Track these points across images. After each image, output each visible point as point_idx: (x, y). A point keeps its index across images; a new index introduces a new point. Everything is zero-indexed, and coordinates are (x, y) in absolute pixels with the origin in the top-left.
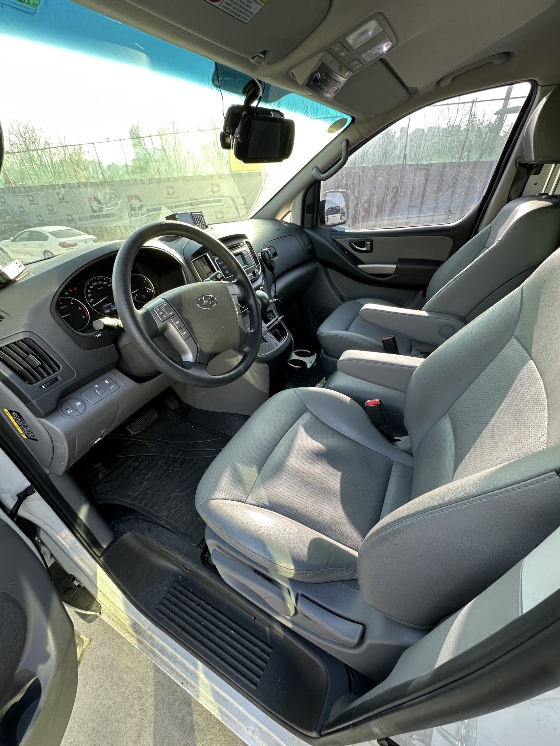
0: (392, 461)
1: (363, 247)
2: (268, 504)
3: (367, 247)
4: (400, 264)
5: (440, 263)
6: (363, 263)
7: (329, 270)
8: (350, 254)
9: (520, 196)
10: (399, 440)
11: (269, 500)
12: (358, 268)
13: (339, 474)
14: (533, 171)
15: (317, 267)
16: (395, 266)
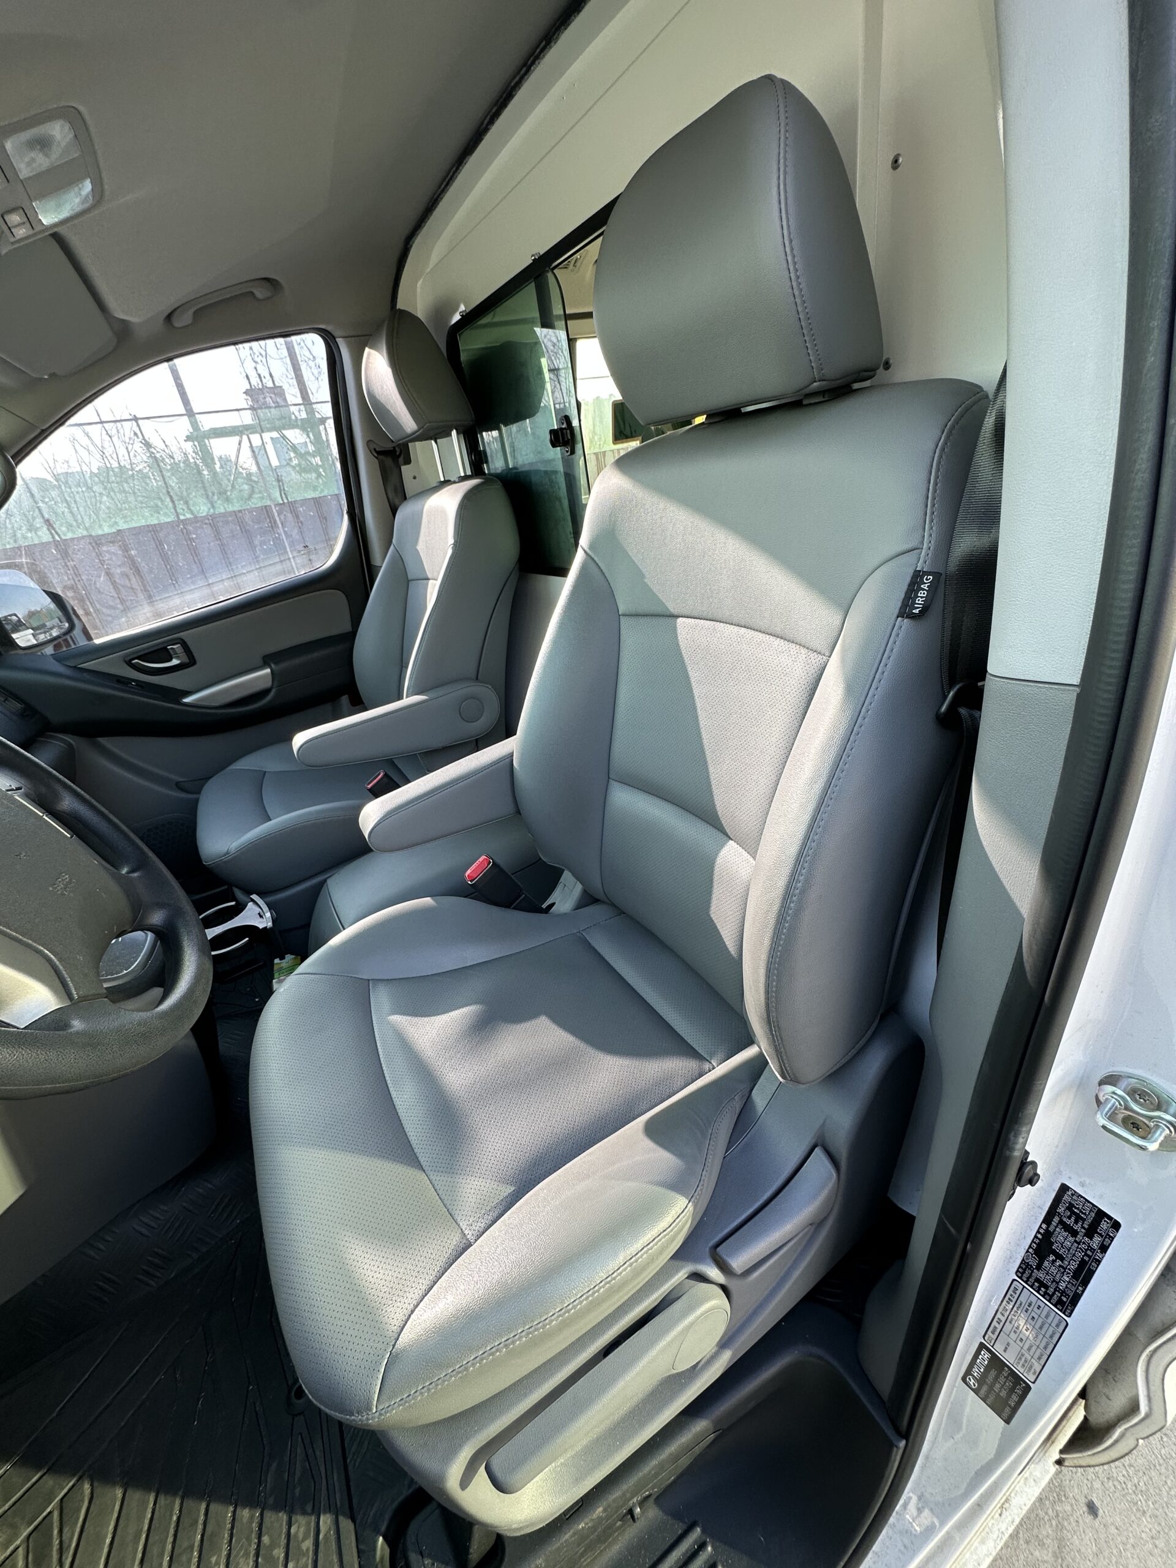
0: (578, 934)
1: (170, 660)
2: (513, 1189)
3: (178, 658)
4: (275, 663)
5: (350, 637)
6: (188, 693)
7: (102, 740)
8: (141, 685)
9: (405, 499)
10: (553, 905)
11: (506, 1181)
12: (186, 704)
13: (543, 1021)
14: (401, 460)
15: (70, 745)
16: (268, 670)
